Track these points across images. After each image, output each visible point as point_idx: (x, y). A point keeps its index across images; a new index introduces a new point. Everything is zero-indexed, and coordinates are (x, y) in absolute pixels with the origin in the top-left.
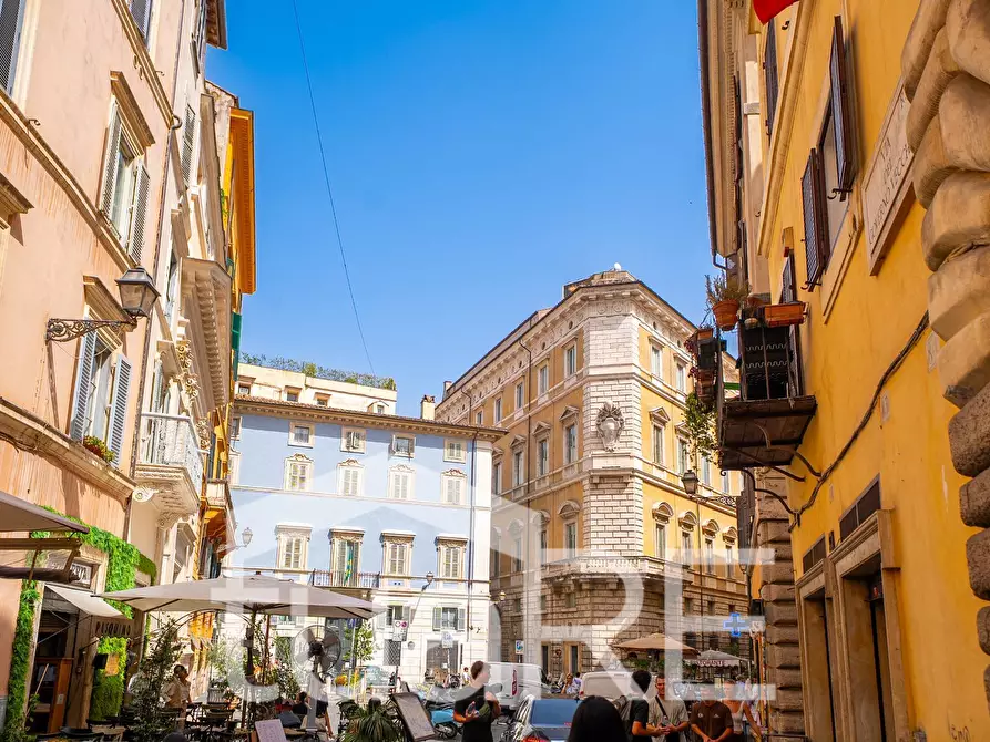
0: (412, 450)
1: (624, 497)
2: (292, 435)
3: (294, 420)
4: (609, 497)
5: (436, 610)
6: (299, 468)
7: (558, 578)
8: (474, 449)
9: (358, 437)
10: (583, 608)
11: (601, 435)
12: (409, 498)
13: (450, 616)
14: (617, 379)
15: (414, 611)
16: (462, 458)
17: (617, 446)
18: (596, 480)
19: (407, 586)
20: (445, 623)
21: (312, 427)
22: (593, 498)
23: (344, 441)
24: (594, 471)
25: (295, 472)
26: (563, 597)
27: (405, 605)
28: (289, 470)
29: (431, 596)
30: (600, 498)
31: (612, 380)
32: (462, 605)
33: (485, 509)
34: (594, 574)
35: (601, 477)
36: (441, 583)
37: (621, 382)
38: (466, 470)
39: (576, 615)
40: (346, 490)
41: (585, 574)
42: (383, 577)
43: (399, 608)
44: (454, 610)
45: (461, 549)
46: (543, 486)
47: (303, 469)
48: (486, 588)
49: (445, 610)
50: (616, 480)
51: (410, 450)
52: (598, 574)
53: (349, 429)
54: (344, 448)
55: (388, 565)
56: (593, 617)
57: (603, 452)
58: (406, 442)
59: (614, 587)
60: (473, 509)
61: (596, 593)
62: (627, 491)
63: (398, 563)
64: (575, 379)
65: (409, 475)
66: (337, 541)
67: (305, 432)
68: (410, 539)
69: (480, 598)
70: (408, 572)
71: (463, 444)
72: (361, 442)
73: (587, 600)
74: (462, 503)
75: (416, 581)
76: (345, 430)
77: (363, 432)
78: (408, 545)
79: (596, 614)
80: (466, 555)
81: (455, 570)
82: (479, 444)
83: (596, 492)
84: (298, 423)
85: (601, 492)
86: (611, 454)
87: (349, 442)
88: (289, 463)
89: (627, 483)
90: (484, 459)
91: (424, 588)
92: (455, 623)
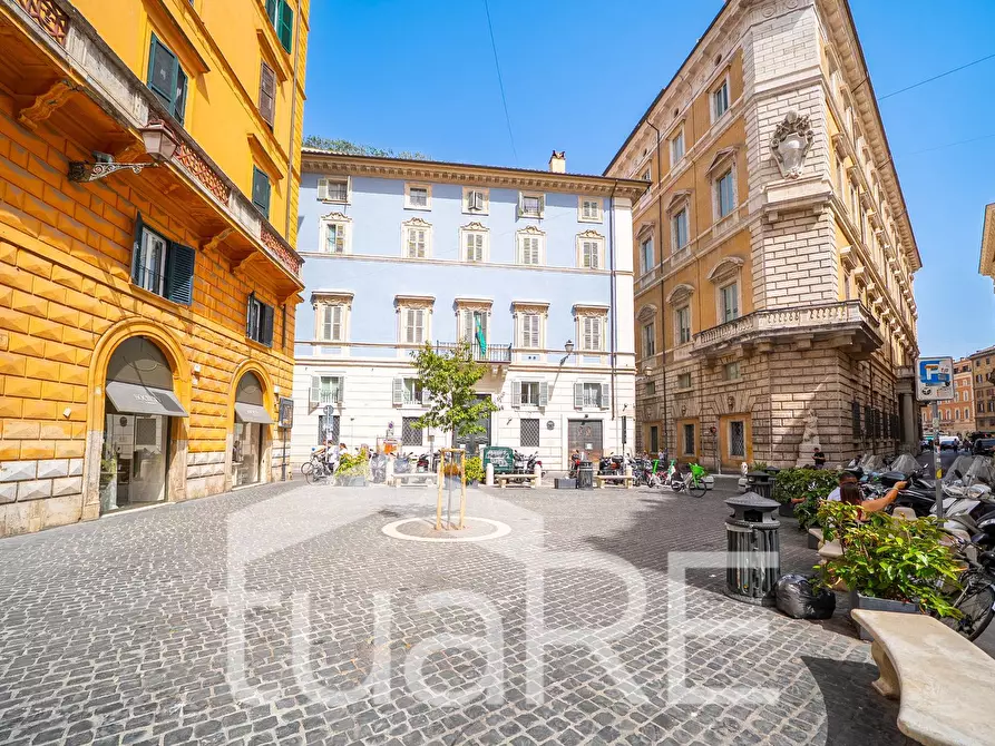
0: (542, 209)
1: (815, 234)
2: (407, 198)
3: (409, 181)
4: (792, 237)
5: (577, 386)
6: (417, 234)
7: (719, 344)
8: (612, 206)
9: (481, 196)
10: (755, 376)
11: (778, 161)
12: (541, 262)
13: (592, 393)
14: (797, 90)
15: (552, 388)
16: (599, 216)
17: (802, 170)
18: (773, 218)
19: (543, 360)
20: (588, 401)
21: (429, 189)
22: (767, 242)
23: (466, 202)
24: (771, 205)
25: (413, 238)
26: (718, 369)
27: (541, 381)
28: (406, 236)
29: (569, 371)
30: (778, 240)
31: (790, 91)
32: (605, 380)
33: (628, 273)
34: (778, 330)
35: (781, 213)
36: (581, 356)
37: (801, 92)
38: (604, 230)
39: (741, 387)
40: (470, 257)
41: (765, 332)
42: (516, 351)
43: (535, 385)
44: (596, 386)
45: (601, 319)
46: (682, 258)
47: (422, 235)
48: (630, 362)
49: (587, 386)
50: (803, 213)
51: (540, 209)
52: (784, 329)
53: (469, 189)
54: (465, 210)
55: (521, 337)
56: (772, 386)
57: (783, 181)
58: (534, 202)
59: (807, 345)
60: (613, 274)
61: (776, 356)
62: (816, 226)
63: (531, 336)
64: (730, 115)
65: (540, 238)
66: (463, 312)
67: (422, 194)
68: (544, 308)
69: (626, 372)
70: (543, 343)
71: (600, 202)
72: (484, 203)
73: (764, 366)
74: (600, 267)
75: (552, 354)
76: (465, 190)
77: (486, 192)
78: (542, 316)
79: (777, 381)
80: (607, 326)
81: (596, 342)
82: (617, 201)
83: (774, 233)
84: (414, 185)
85: (780, 232)
86: (795, 180)
87: (470, 203)
88: (406, 229)
89: (818, 215)
90: (624, 219)
91: (562, 362)
92: (598, 402)
